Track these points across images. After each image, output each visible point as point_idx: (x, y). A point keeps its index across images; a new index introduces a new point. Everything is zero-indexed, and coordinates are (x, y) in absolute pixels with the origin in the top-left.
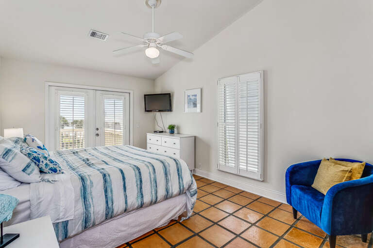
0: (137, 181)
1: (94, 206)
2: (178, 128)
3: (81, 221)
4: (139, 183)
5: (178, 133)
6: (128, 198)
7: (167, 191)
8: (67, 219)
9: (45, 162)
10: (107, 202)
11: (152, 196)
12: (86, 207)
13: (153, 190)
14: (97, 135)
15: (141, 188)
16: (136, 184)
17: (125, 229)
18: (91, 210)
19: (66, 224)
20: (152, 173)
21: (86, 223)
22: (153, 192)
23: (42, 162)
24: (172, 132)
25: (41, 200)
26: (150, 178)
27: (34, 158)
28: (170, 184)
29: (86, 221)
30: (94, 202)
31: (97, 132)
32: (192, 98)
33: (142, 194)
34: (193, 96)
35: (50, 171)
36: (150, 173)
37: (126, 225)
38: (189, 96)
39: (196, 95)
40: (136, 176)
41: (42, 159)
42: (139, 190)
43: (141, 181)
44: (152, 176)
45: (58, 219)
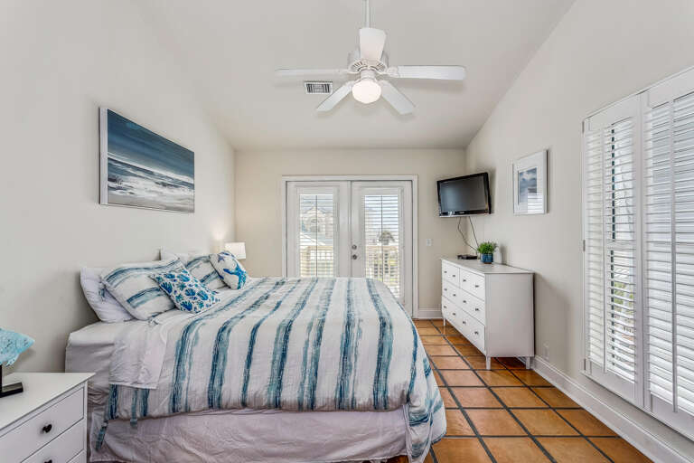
0: (274, 354)
1: (189, 379)
2: (503, 251)
3: (168, 397)
4: (278, 357)
5: (504, 263)
6: (250, 382)
7: (342, 391)
8: (147, 387)
9: (179, 292)
10: (213, 378)
11: (303, 392)
12: (178, 375)
13: (307, 380)
14: (355, 257)
15: (281, 369)
16: (272, 359)
17: (250, 438)
18: (184, 384)
19: (146, 393)
20: (311, 344)
21: (174, 402)
22: (306, 386)
23: (175, 291)
24: (488, 260)
25: (124, 347)
26: (306, 353)
27: (164, 286)
28: (351, 379)
29: (174, 399)
30: (191, 372)
31: (355, 252)
32: (528, 177)
33: (280, 382)
34: (529, 172)
35: (183, 308)
36: (307, 343)
37: (253, 432)
38: (521, 174)
39: (534, 171)
40: (276, 343)
41: (174, 288)
42: (276, 372)
43: (284, 355)
44: (311, 350)
45: (136, 383)
